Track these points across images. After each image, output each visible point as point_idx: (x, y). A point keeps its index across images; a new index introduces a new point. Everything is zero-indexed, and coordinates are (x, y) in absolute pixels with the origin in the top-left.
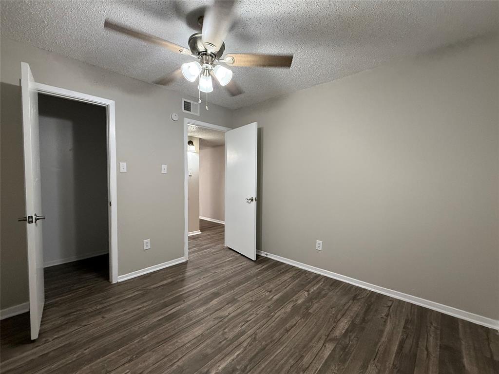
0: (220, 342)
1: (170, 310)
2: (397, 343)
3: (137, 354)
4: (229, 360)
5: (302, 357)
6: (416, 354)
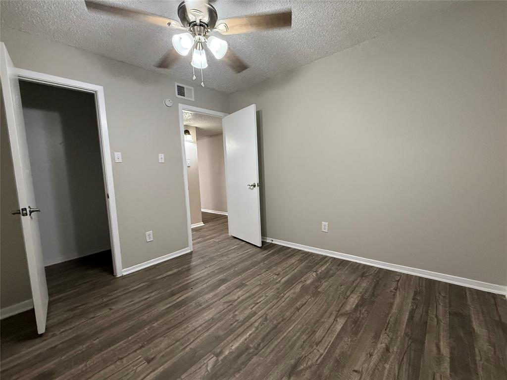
0: (232, 324)
1: (178, 298)
2: (408, 313)
3: (149, 340)
4: (241, 340)
5: (314, 332)
6: (427, 322)
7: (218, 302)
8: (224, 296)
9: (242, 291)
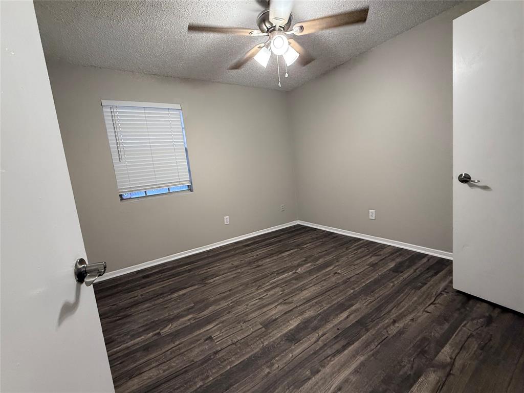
7: (298, 305)
8: (291, 310)
9: (271, 314)
